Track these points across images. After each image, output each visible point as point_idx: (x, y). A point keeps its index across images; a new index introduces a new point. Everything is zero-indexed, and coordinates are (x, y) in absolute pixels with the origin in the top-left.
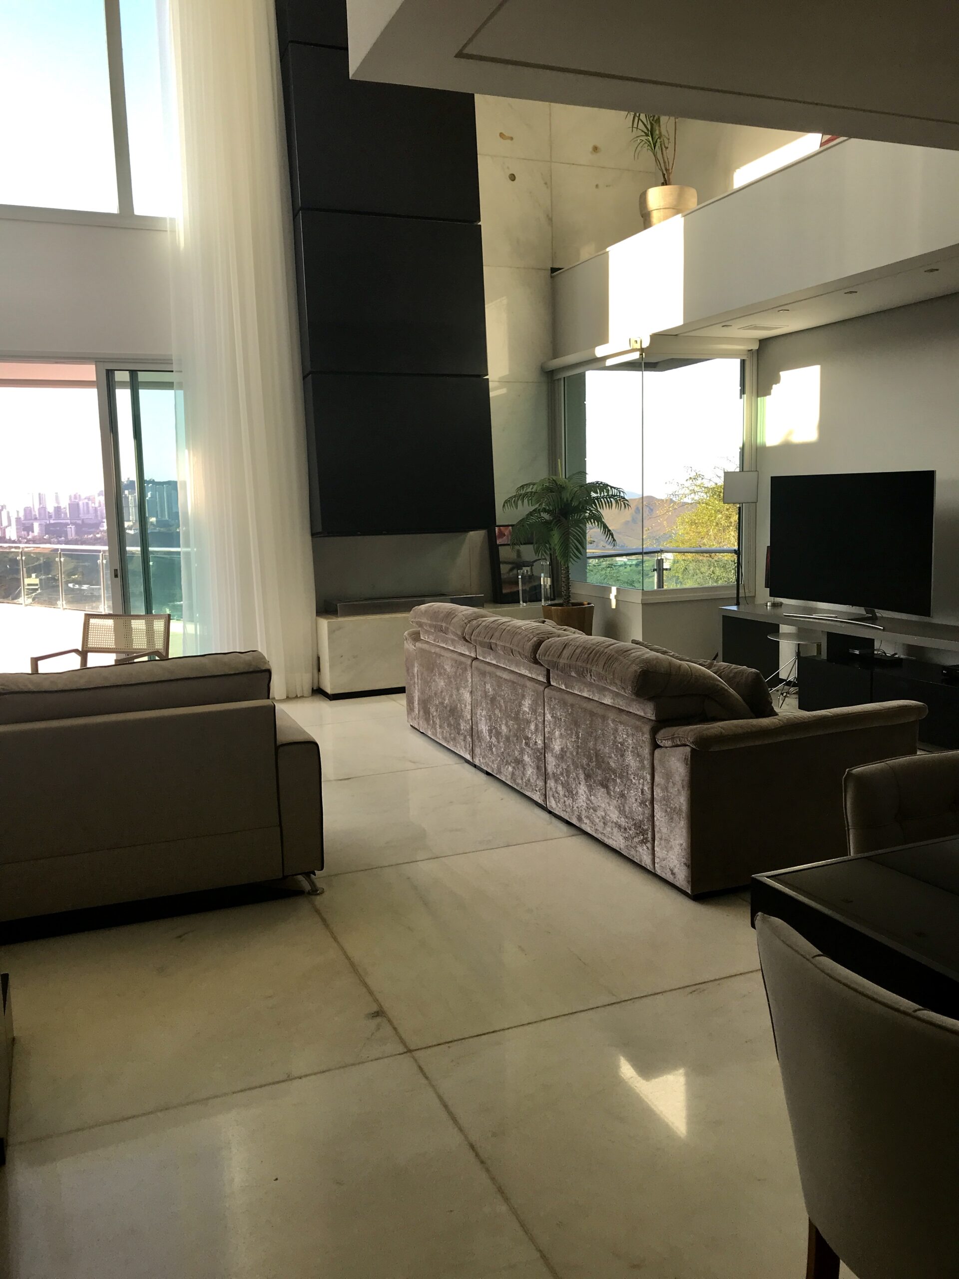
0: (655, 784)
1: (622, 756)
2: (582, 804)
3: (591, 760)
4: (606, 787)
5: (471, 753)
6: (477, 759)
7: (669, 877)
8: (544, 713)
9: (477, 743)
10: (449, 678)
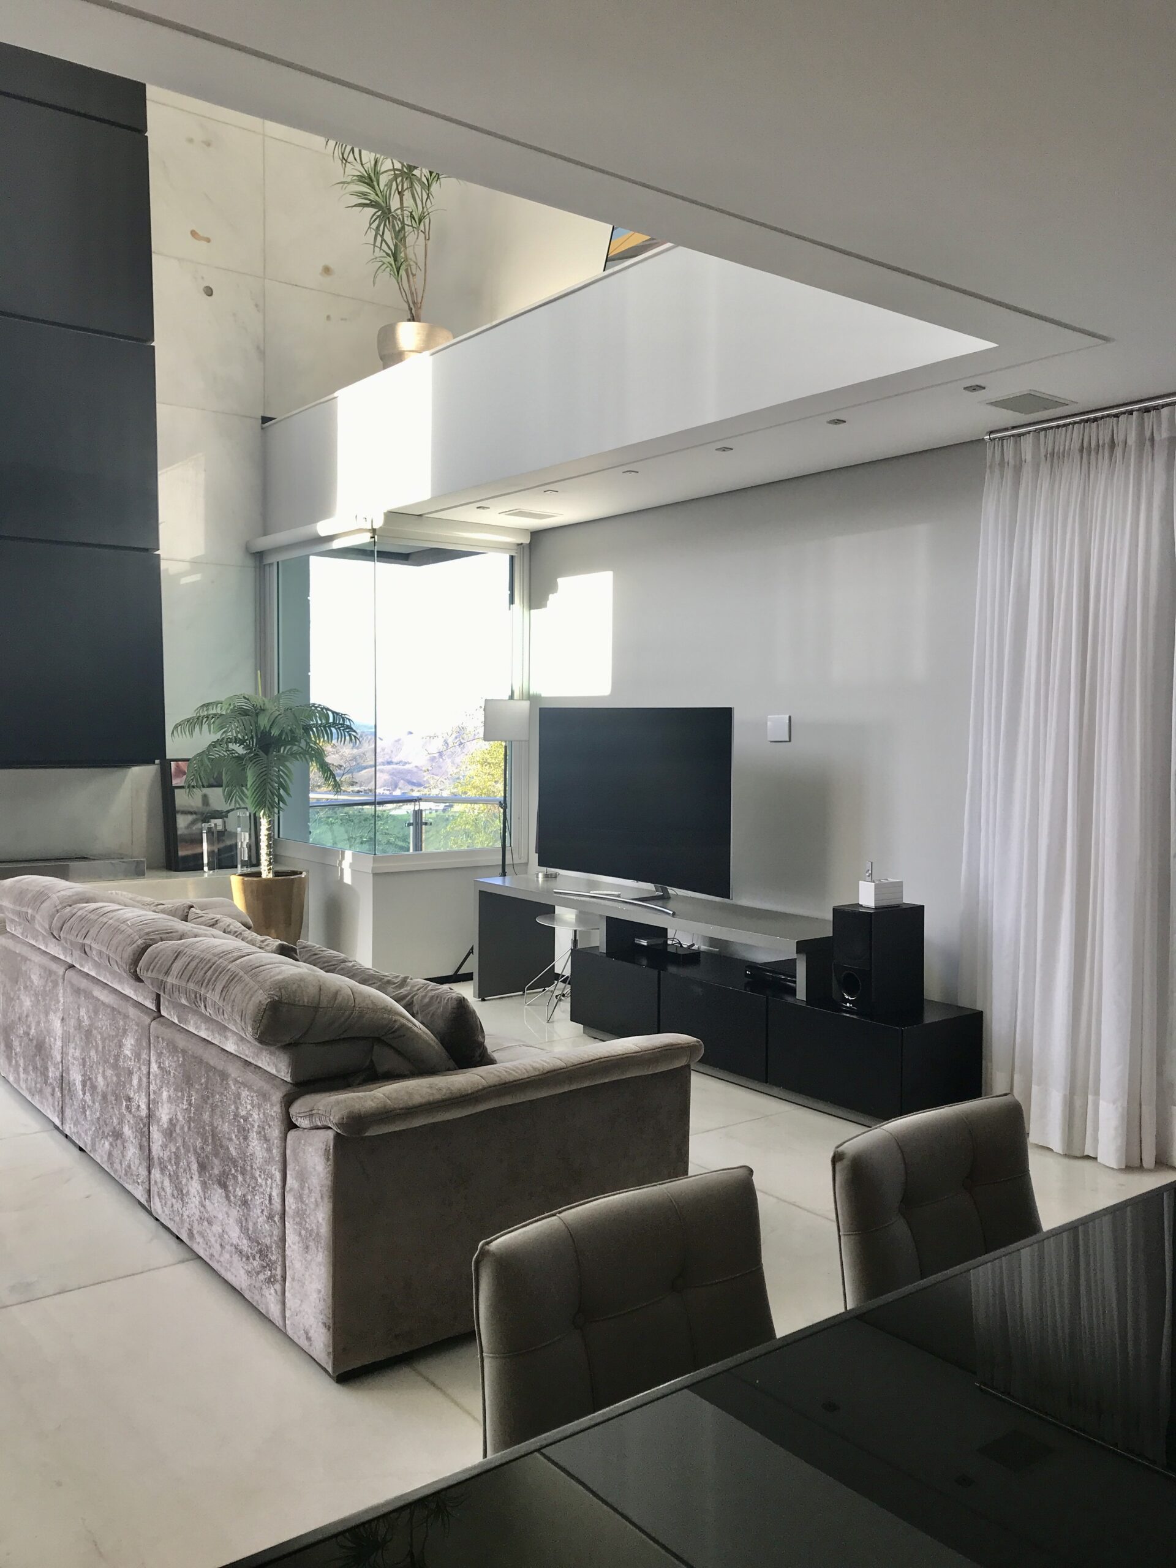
0: (287, 1188)
1: (246, 1138)
2: (194, 1210)
3: (205, 1142)
4: (224, 1186)
5: (60, 1116)
6: (68, 1126)
7: (303, 1343)
8: (149, 1061)
9: (67, 1098)
10: (36, 995)
